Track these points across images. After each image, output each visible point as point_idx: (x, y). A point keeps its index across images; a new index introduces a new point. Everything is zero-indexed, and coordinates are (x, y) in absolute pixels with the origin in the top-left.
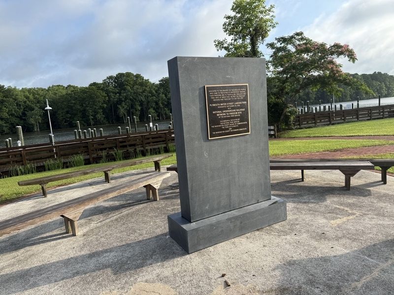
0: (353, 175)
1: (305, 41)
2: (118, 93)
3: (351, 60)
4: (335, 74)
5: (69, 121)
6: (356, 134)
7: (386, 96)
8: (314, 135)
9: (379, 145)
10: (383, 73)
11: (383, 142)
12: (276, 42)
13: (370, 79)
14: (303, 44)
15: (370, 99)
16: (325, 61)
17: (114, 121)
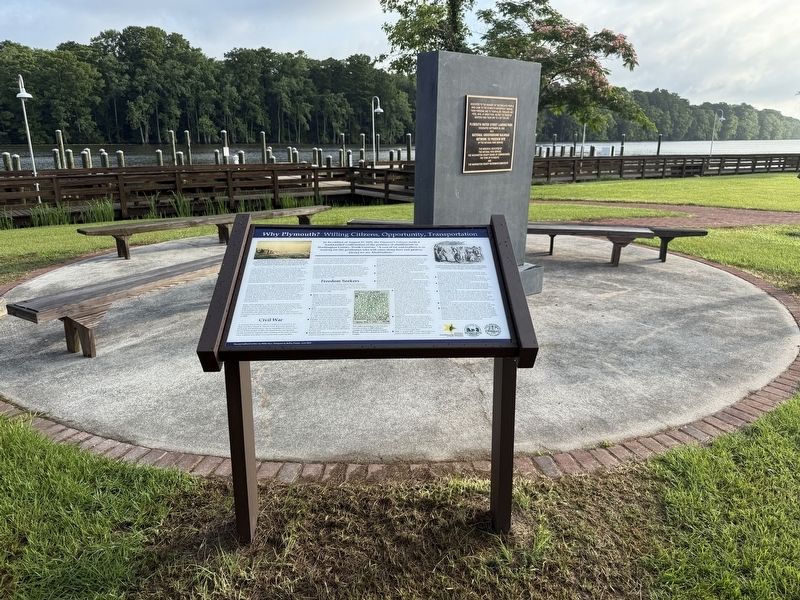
0: (625, 245)
1: (550, 16)
2: (127, 72)
3: (628, 65)
4: (596, 88)
5: (8, 127)
6: (619, 200)
7: (670, 139)
8: (549, 197)
9: (656, 216)
10: (670, 92)
11: (662, 212)
12: (497, 9)
13: (647, 102)
14: (546, 21)
15: (641, 141)
16: (583, 61)
17: (118, 136)
